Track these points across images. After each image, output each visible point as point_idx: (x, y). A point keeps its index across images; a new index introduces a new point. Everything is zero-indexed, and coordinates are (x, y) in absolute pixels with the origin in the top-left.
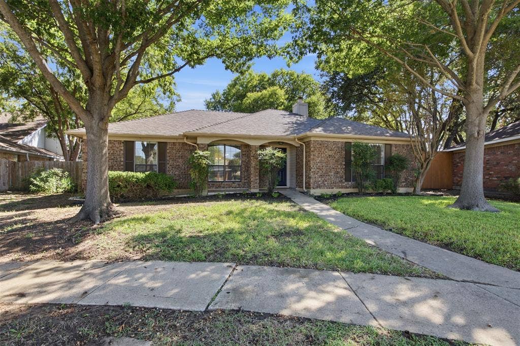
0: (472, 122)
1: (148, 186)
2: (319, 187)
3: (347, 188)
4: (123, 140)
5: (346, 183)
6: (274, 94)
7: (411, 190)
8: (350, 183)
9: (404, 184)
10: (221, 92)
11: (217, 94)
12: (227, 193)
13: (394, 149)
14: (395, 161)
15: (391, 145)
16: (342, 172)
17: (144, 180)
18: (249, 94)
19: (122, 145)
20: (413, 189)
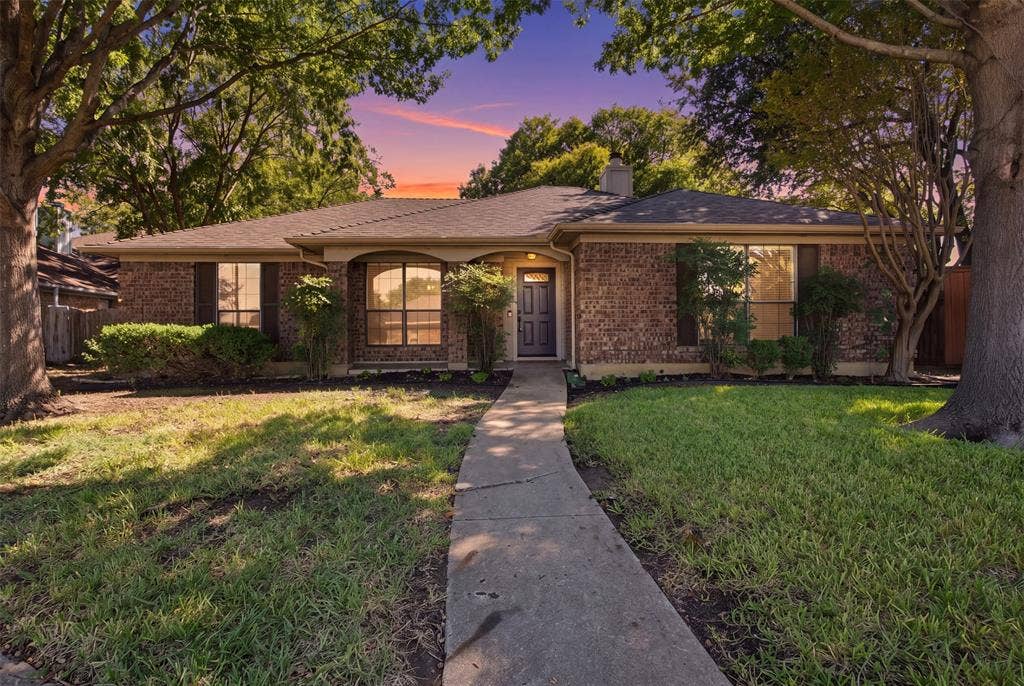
0: (988, 131)
1: (207, 354)
2: (604, 357)
3: (681, 360)
4: (193, 260)
5: (679, 349)
6: (587, 159)
7: (882, 368)
8: (692, 349)
9: (859, 352)
10: (489, 167)
11: (482, 170)
12: (384, 371)
13: (825, 258)
14: (820, 289)
15: (816, 247)
16: (667, 322)
17: (198, 342)
18: (535, 164)
19: (192, 271)
20: (885, 366)
